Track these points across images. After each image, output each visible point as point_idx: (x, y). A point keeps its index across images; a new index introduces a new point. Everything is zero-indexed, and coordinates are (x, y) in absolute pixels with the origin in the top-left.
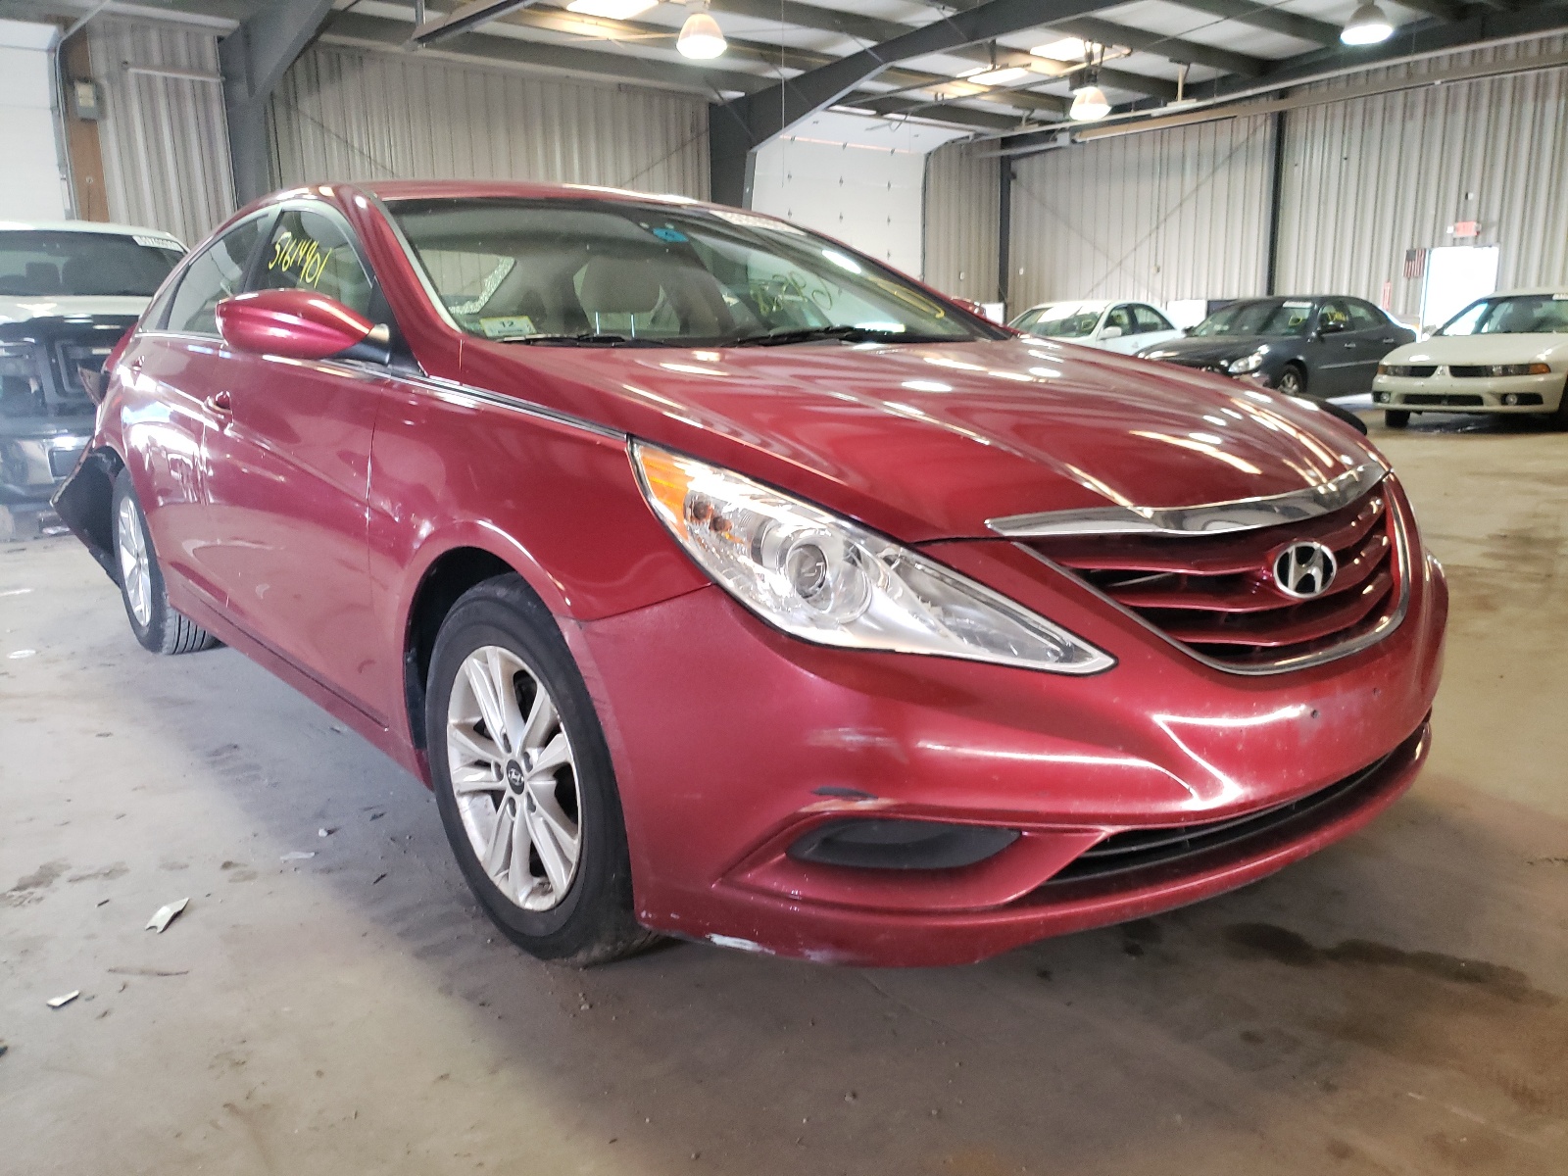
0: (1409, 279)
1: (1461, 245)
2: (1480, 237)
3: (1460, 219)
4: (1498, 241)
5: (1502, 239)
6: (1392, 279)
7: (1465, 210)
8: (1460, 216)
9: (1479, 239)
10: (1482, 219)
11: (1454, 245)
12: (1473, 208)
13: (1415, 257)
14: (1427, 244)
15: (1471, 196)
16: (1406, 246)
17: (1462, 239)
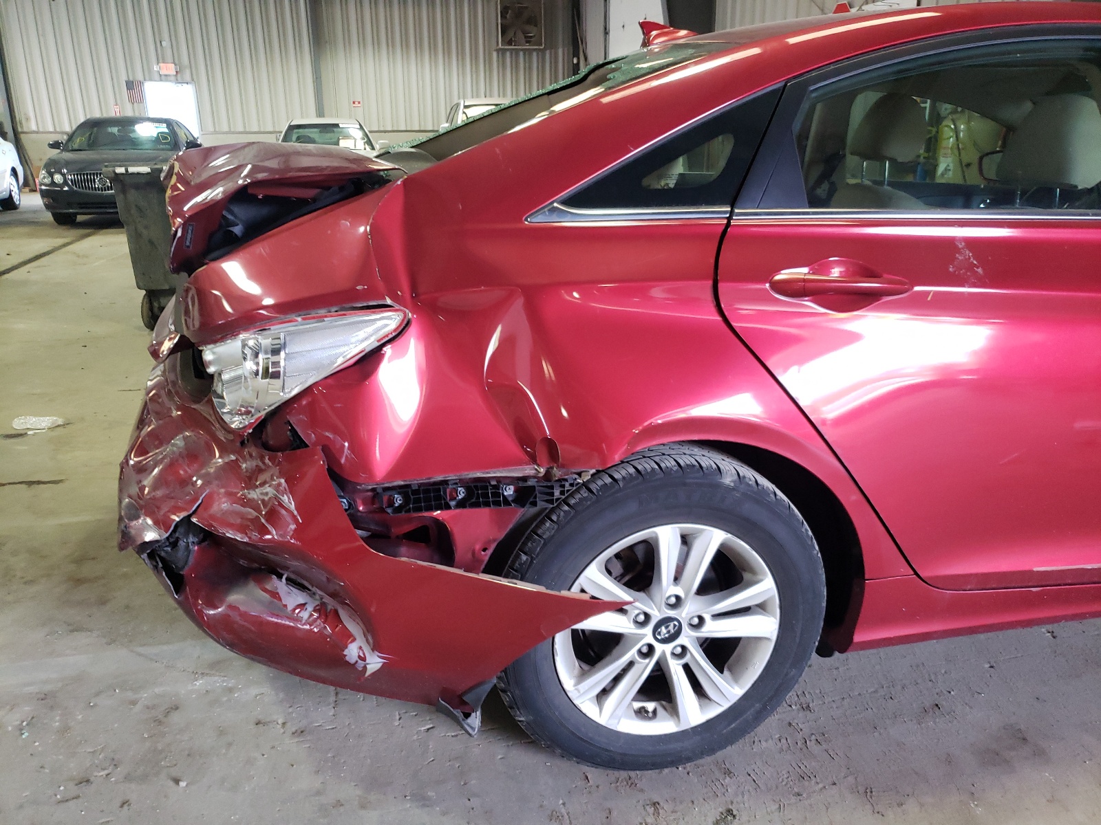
0: (133, 104)
1: (167, 81)
2: (179, 75)
3: (161, 61)
4: (193, 80)
5: (195, 77)
6: (119, 102)
7: (163, 55)
8: (160, 59)
9: (178, 78)
10: (176, 61)
11: (161, 80)
12: (169, 52)
13: (132, 86)
14: (140, 77)
15: (164, 43)
16: (124, 78)
17: (166, 75)
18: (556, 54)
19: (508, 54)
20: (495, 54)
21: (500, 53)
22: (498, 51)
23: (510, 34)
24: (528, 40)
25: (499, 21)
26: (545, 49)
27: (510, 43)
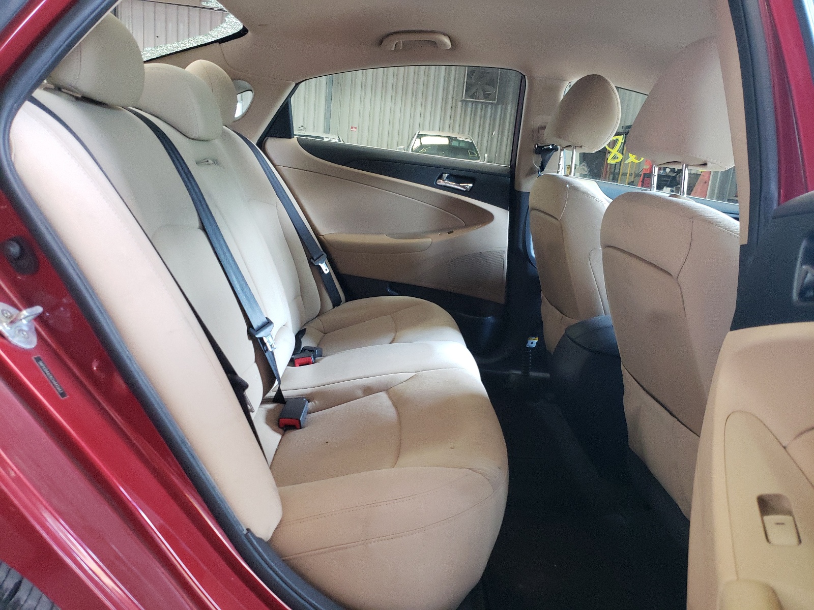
18: (506, 108)
19: (470, 105)
20: (460, 103)
21: (464, 103)
22: (462, 101)
23: (473, 90)
24: (487, 96)
25: (466, 80)
26: (498, 103)
27: (472, 97)
